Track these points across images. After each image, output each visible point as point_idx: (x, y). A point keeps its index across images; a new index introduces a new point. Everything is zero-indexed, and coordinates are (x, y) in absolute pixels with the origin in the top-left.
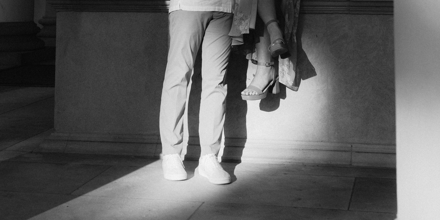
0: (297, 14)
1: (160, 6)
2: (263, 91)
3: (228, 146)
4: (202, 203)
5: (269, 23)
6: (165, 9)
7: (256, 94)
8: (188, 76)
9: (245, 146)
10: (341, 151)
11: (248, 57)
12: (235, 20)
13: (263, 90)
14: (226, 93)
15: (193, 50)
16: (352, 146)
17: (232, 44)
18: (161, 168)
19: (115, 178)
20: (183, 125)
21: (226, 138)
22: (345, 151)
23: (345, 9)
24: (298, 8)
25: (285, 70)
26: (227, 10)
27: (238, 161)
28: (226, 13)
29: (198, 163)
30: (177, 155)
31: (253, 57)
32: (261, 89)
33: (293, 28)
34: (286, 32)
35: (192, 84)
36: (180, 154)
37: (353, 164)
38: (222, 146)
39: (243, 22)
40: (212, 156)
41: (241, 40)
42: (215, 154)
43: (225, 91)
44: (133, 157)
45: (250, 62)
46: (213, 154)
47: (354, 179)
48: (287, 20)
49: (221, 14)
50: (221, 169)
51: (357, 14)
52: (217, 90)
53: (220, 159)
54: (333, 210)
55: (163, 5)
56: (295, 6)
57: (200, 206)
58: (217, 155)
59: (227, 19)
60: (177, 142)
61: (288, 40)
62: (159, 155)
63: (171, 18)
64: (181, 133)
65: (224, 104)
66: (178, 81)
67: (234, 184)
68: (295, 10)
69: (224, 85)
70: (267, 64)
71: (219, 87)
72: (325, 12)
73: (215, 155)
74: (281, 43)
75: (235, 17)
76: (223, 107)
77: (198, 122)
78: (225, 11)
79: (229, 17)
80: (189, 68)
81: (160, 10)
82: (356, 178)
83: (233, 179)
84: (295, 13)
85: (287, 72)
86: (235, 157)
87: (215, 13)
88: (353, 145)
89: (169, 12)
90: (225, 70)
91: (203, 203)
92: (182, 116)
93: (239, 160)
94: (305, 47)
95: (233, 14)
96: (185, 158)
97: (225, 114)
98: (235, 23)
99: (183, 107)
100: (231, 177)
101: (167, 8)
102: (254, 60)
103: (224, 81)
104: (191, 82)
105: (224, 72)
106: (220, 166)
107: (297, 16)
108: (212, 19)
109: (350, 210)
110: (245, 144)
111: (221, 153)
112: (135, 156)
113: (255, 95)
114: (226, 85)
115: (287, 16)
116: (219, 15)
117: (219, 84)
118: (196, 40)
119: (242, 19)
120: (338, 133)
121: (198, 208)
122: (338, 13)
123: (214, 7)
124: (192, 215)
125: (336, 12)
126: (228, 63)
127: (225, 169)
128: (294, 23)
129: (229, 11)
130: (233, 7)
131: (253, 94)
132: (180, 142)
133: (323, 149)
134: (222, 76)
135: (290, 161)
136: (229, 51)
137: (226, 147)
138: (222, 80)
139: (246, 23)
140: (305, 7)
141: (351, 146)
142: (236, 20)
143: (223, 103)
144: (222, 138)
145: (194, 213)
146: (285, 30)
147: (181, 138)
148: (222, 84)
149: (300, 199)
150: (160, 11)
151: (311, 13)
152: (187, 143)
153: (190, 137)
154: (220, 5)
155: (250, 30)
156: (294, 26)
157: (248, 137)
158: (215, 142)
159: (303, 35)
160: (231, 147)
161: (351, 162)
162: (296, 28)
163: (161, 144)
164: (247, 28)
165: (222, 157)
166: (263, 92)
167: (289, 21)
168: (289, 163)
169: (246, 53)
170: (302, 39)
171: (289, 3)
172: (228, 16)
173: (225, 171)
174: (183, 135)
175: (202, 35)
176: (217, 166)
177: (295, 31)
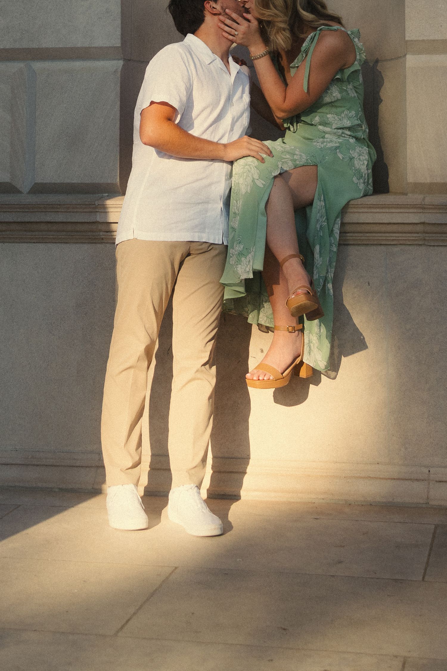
0: (334, 246)
1: (101, 233)
2: (282, 374)
3: (217, 472)
4: (174, 568)
5: (285, 260)
6: (111, 237)
7: (271, 378)
8: (148, 351)
9: (248, 470)
10: (411, 479)
11: (251, 319)
12: (231, 255)
13: (282, 371)
14: (214, 381)
15: (157, 309)
16: (429, 471)
17: (226, 297)
18: (104, 508)
19: (26, 526)
20: (141, 435)
21: (214, 457)
22: (417, 480)
23: (418, 237)
24: (337, 236)
25: (314, 342)
26: (214, 240)
27: (236, 497)
28: (212, 244)
29: (168, 500)
30: (132, 486)
31: (260, 319)
32: (280, 370)
33: (327, 270)
34: (316, 277)
35: (156, 365)
36: (137, 484)
37: (431, 503)
38: (209, 471)
39: (243, 259)
40: (191, 489)
41: (242, 289)
42: (195, 485)
43: (212, 378)
44: (57, 490)
45: (255, 329)
46: (193, 485)
47: (433, 527)
48: (317, 256)
49: (204, 246)
50: (206, 511)
51: (438, 246)
52: (199, 375)
53: (204, 494)
54: (396, 580)
55: (107, 232)
56: (331, 232)
57: (171, 574)
58: (199, 487)
59: (215, 254)
60: (130, 465)
61: (319, 290)
62: (101, 486)
63: (119, 253)
64: (137, 448)
65: (211, 400)
66: (132, 361)
67: (228, 536)
68: (332, 238)
69: (210, 367)
70: (290, 328)
71: (202, 371)
72: (382, 243)
73: (197, 486)
74: (305, 294)
75: (230, 251)
76: (209, 405)
77: (168, 431)
78: (211, 242)
79: (217, 252)
80: (151, 338)
81: (102, 239)
82: (437, 526)
83: (226, 527)
84: (331, 245)
85: (316, 345)
86: (228, 490)
87: (194, 244)
88: (431, 470)
89: (116, 244)
90: (213, 341)
91: (176, 568)
92: (139, 420)
93: (238, 496)
94: (348, 302)
95: (227, 246)
96: (145, 491)
97: (212, 416)
98: (231, 260)
99: (142, 403)
100: (223, 524)
101: (114, 236)
102: (261, 324)
103: (211, 360)
104: (154, 362)
105: (210, 346)
106: (204, 506)
107: (335, 249)
108: (189, 254)
109: (425, 581)
110: (247, 468)
111: (207, 483)
112: (59, 488)
113: (269, 379)
114: (214, 368)
115: (317, 248)
116: (200, 247)
117: (202, 366)
118: (162, 290)
119: (241, 254)
120: (406, 449)
121: (167, 578)
122: (405, 244)
123: (192, 234)
124: (156, 590)
125: (401, 242)
126: (218, 330)
127: (213, 511)
128: (330, 262)
129: (219, 240)
130: (226, 234)
131: (265, 379)
132: (137, 464)
133: (381, 477)
134: (206, 352)
135: (322, 497)
136: (218, 308)
137: (214, 472)
138: (206, 359)
139: (248, 260)
140: (348, 235)
141: (427, 471)
142: (233, 255)
143: (210, 398)
144: (208, 457)
145: (161, 586)
146: (315, 272)
147: (137, 458)
148: (207, 366)
149: (340, 562)
150: (101, 241)
151: (359, 245)
152: (148, 467)
153: (153, 455)
154: (203, 230)
155: (255, 273)
156: (330, 266)
157: (252, 456)
158: (195, 465)
159: (345, 281)
160: (223, 472)
161: (428, 498)
162: (333, 270)
163: (103, 467)
164: (249, 269)
165: (208, 490)
166: (284, 375)
167: (320, 256)
168: (321, 501)
169: (247, 313)
170: (344, 290)
171: (321, 226)
172: (216, 249)
173: (213, 515)
174: (141, 452)
175: (172, 280)
176: (199, 506)
177: (331, 275)
